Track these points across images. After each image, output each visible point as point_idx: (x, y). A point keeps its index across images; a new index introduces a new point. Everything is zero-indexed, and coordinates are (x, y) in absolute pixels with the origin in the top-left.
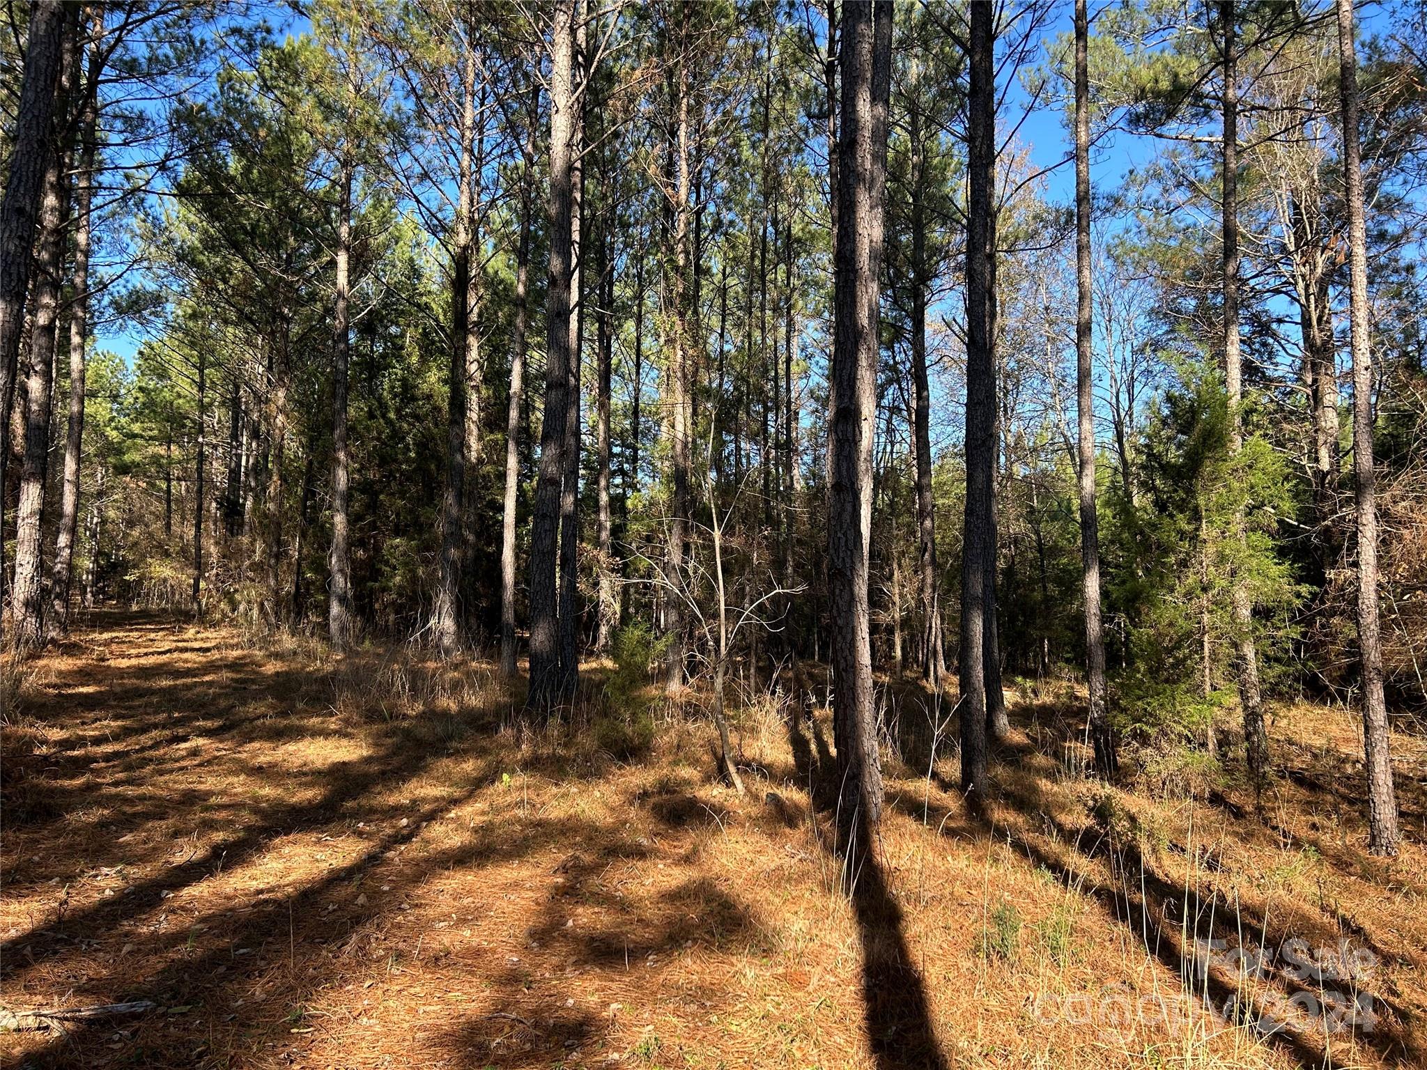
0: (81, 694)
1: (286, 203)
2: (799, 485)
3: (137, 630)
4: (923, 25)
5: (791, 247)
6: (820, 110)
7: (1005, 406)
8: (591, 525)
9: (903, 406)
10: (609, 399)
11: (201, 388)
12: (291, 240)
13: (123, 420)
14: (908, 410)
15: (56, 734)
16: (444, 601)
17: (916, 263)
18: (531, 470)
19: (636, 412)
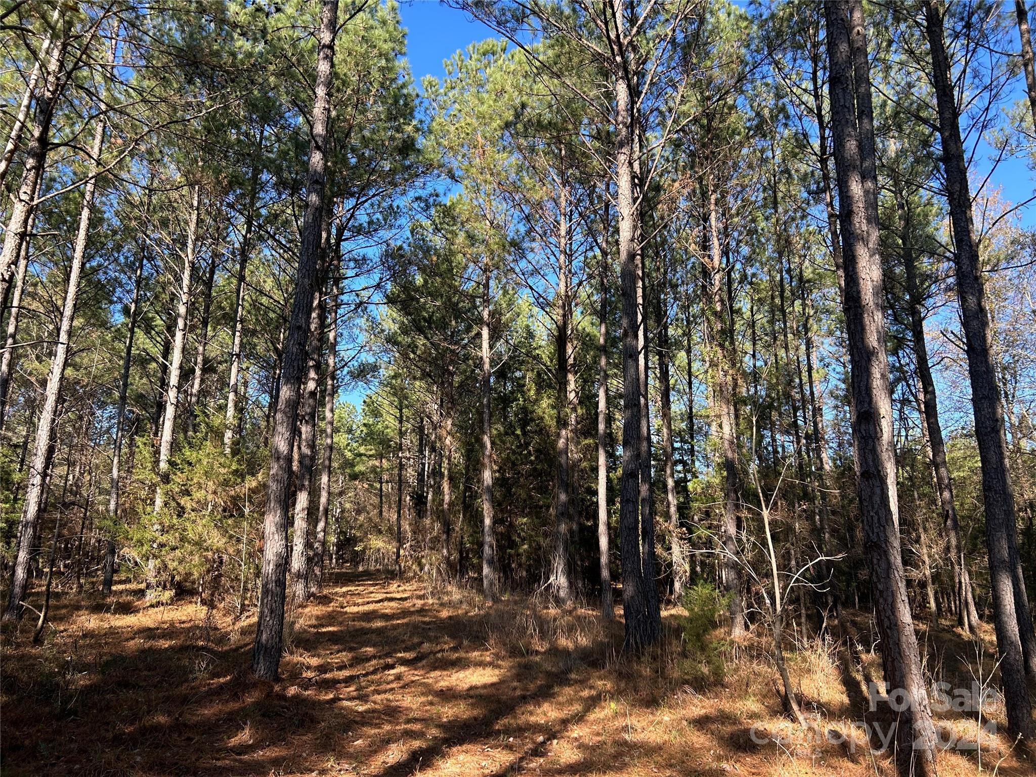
0: (330, 632)
1: (450, 300)
2: (828, 466)
3: (362, 585)
4: (896, 114)
5: (803, 287)
6: (818, 187)
7: (1006, 393)
8: (662, 502)
9: (912, 398)
10: (670, 409)
11: (401, 422)
12: (453, 323)
13: (355, 445)
14: (917, 400)
15: (314, 661)
16: (559, 565)
17: (910, 287)
18: (615, 464)
19: (691, 417)
